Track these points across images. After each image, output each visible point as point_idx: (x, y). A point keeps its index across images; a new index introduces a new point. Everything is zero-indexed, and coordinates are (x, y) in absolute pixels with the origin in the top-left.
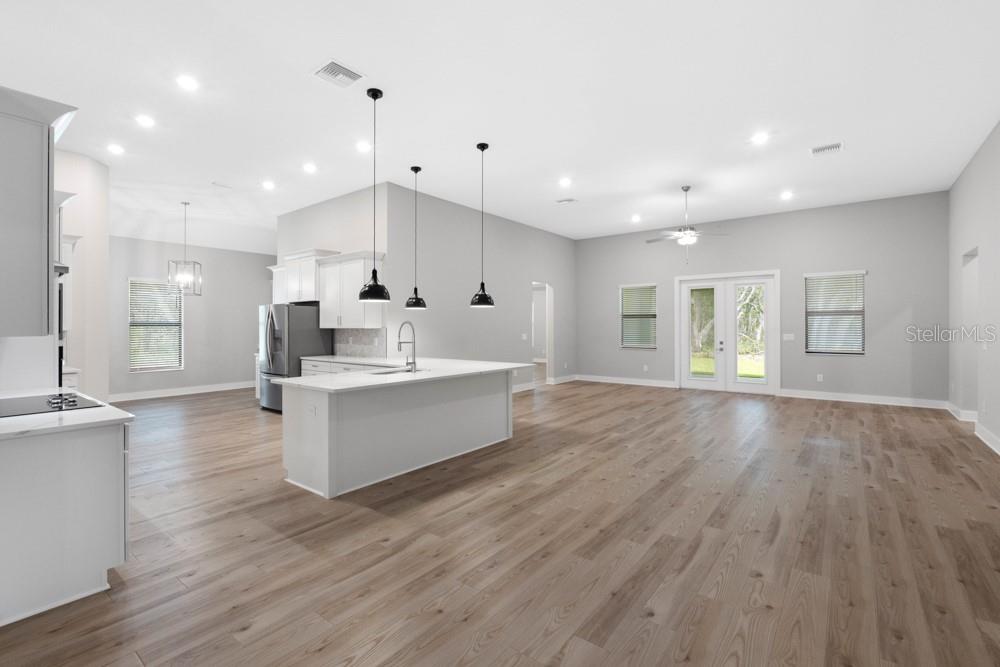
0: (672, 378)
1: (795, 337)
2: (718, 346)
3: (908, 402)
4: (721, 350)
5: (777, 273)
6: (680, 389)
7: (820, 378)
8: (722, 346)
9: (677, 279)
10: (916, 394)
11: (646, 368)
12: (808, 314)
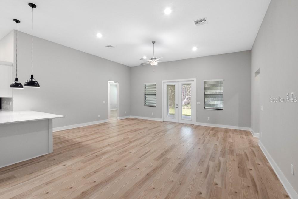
0: (161, 118)
1: (201, 103)
2: (176, 106)
3: (237, 128)
4: (177, 107)
5: (195, 79)
6: (164, 121)
7: (209, 118)
8: (177, 106)
9: (163, 81)
10: (240, 125)
11: (153, 114)
12: (205, 95)
